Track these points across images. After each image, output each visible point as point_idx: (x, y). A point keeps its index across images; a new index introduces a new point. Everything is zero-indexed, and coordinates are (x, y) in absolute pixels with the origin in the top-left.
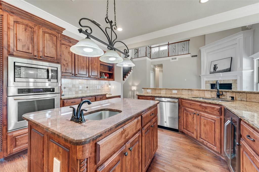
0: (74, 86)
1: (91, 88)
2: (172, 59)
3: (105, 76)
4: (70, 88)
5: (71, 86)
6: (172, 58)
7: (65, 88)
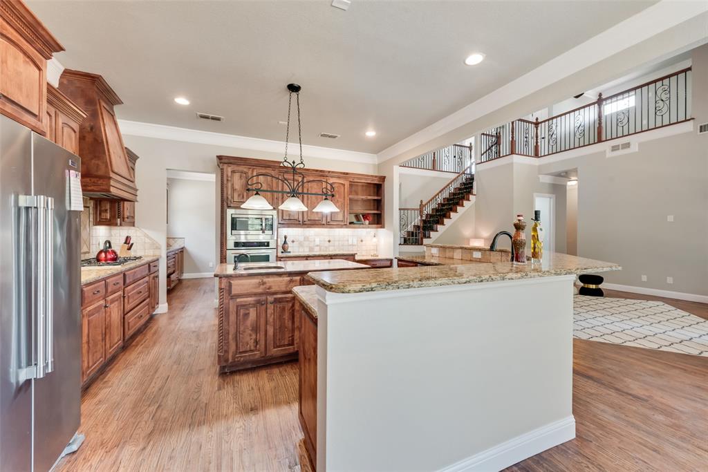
0: (306, 239)
1: (337, 243)
2: (612, 151)
3: (363, 220)
4: (301, 242)
5: (302, 239)
6: (613, 147)
7: (293, 242)
